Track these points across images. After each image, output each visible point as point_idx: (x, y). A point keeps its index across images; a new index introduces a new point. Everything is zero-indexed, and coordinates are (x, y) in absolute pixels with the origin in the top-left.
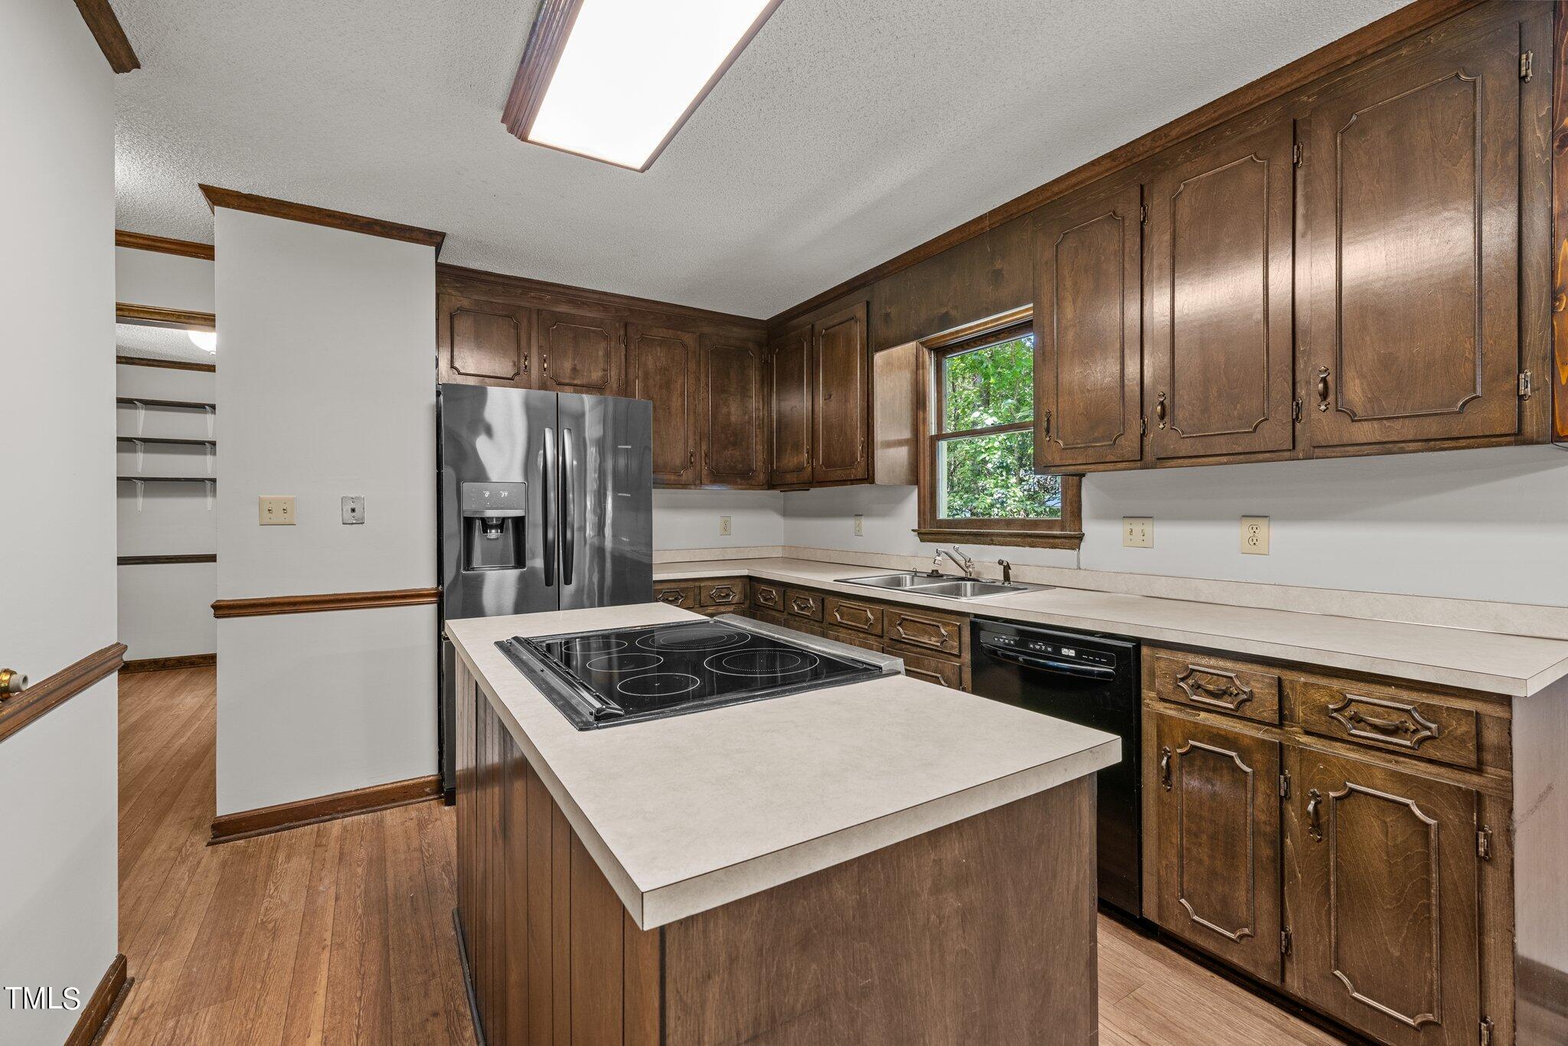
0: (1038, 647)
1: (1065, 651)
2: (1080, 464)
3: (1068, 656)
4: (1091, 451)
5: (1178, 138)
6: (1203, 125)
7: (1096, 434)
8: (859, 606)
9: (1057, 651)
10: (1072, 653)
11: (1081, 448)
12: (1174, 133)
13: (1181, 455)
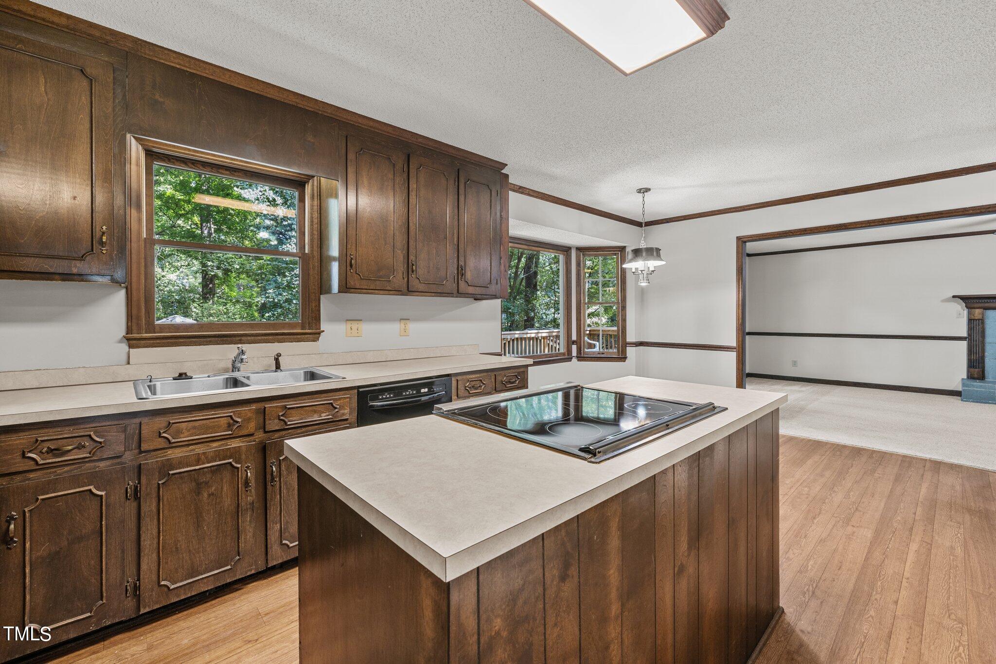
0: (408, 393)
1: (423, 391)
2: (372, 289)
3: (424, 392)
4: (378, 283)
5: (419, 143)
6: (428, 145)
7: (381, 274)
8: (213, 414)
9: (419, 391)
10: (426, 390)
11: (373, 280)
12: (420, 140)
13: (419, 290)
